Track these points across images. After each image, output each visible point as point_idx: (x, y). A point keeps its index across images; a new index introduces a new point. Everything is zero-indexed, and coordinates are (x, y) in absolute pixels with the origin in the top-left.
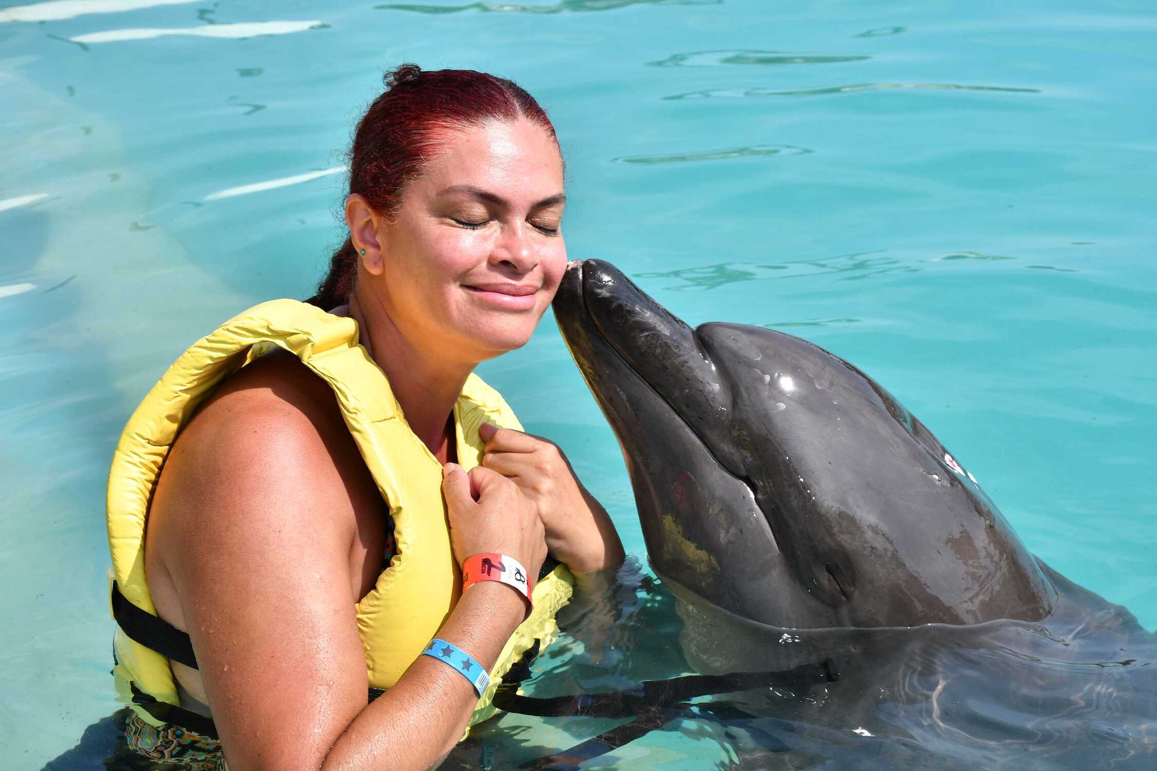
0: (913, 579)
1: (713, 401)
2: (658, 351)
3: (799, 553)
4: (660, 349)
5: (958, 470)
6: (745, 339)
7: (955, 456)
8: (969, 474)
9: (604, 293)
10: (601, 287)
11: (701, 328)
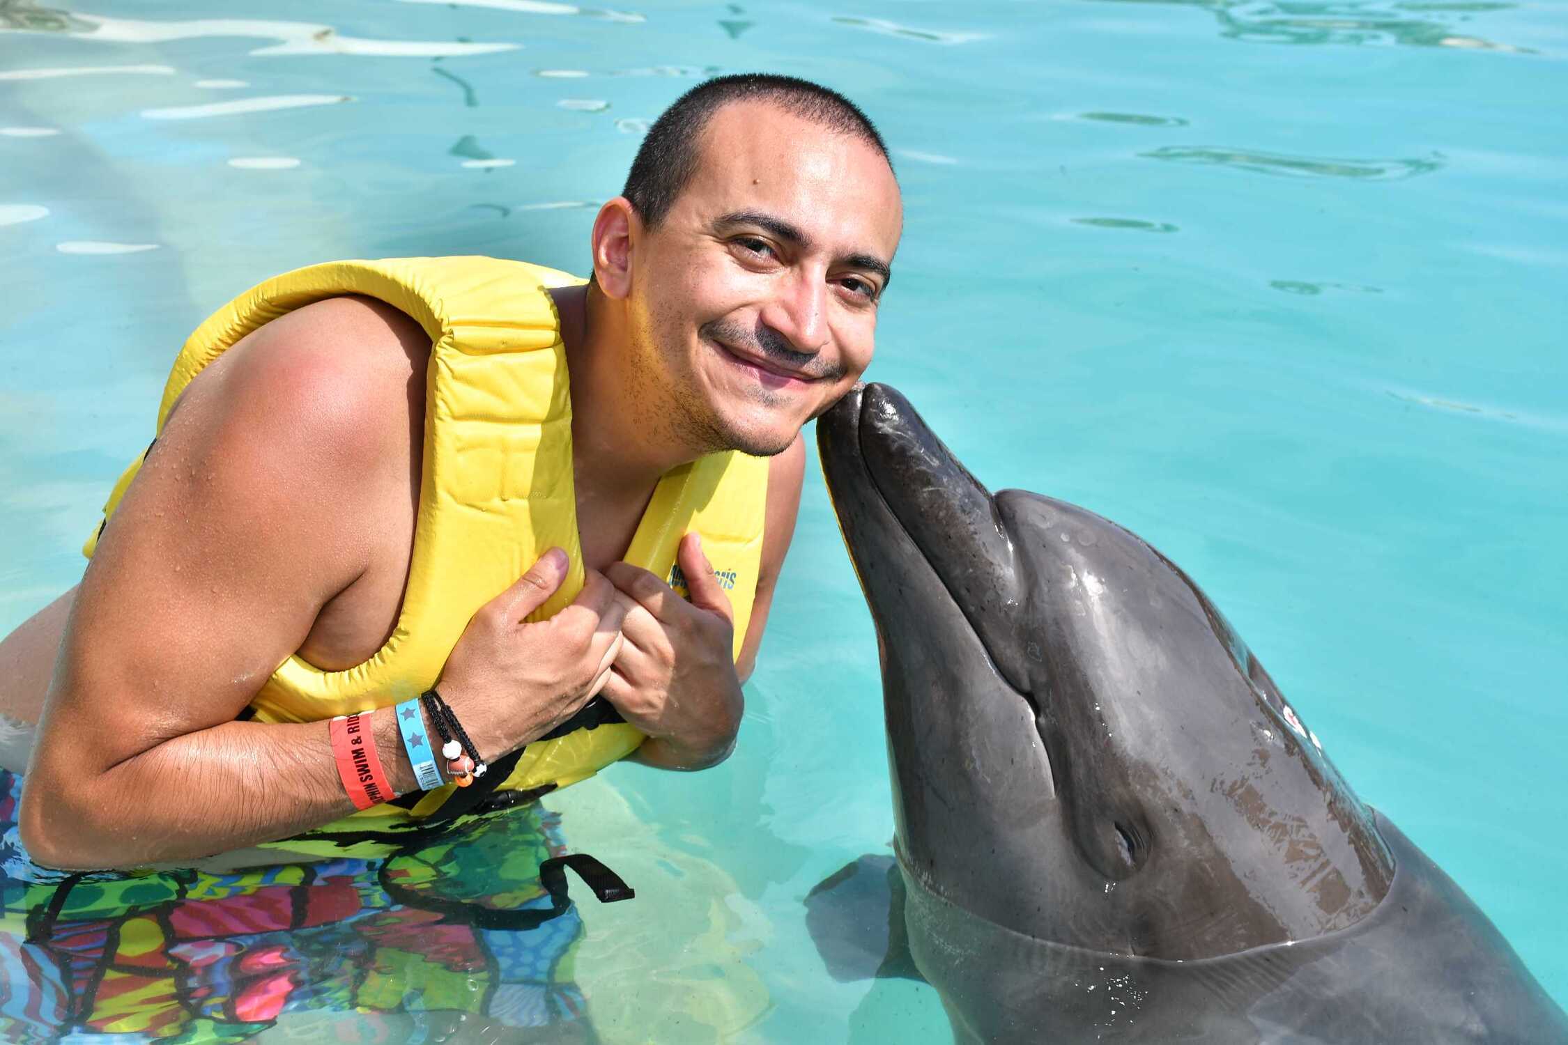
0: (1221, 859)
1: (1002, 589)
2: (942, 514)
3: (1081, 803)
4: (945, 511)
5: (1298, 729)
6: (1055, 517)
7: (1297, 710)
8: (1312, 735)
9: (886, 428)
10: (883, 421)
11: (1001, 495)
